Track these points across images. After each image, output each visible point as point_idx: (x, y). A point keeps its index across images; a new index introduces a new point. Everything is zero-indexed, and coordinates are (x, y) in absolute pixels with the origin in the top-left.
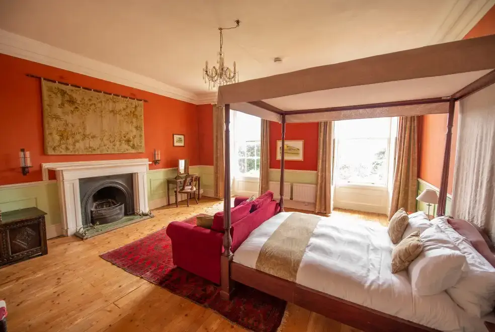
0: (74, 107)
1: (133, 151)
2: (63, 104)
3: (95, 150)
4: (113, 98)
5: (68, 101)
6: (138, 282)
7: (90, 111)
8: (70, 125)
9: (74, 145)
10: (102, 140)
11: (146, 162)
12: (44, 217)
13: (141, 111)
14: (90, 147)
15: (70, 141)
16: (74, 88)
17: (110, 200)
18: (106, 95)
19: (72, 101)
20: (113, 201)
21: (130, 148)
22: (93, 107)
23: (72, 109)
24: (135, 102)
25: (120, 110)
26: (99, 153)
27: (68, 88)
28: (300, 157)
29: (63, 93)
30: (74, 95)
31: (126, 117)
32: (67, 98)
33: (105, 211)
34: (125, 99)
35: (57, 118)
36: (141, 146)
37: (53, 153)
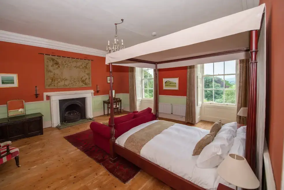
0: (58, 66)
1: (86, 86)
2: (53, 65)
3: (67, 86)
4: (76, 60)
5: (55, 63)
6: (76, 150)
7: (65, 67)
8: (56, 75)
9: (57, 84)
10: (70, 81)
11: (92, 91)
12: (42, 117)
13: (89, 65)
14: (65, 85)
15: (56, 82)
16: (58, 57)
17: (74, 111)
18: (73, 59)
19: (57, 63)
20: (76, 111)
21: (83, 84)
22: (66, 65)
23: (57, 67)
24: (87, 61)
25: (79, 66)
26: (69, 87)
27: (55, 58)
28: (177, 88)
29: (53, 60)
30: (58, 61)
31: (82, 69)
32: (55, 62)
33: (72, 116)
34: (82, 60)
35: (50, 71)
36: (90, 83)
37: (48, 88)
